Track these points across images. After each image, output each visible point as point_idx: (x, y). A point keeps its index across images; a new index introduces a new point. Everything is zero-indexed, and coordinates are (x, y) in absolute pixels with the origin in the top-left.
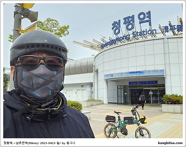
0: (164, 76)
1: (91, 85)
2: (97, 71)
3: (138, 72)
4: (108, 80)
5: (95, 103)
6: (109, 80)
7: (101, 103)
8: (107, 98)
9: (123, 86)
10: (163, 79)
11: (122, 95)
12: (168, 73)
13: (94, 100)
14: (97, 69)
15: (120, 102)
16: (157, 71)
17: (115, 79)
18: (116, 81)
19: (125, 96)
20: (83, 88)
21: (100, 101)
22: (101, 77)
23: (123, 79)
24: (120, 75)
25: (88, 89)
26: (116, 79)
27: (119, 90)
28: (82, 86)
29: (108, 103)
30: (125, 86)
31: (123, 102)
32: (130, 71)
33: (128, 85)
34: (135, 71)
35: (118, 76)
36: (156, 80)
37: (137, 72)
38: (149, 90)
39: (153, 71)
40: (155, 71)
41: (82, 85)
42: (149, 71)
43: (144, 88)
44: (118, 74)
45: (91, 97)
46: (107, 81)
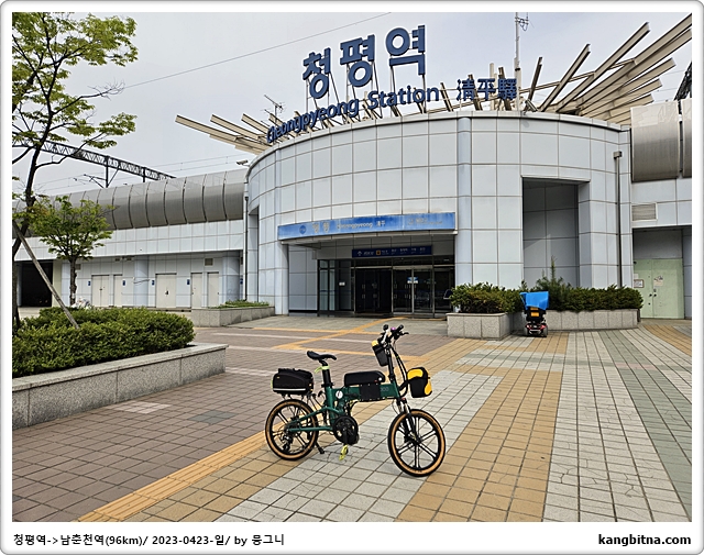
0: (455, 232)
1: (237, 257)
2: (255, 215)
3: (382, 218)
4: (289, 243)
5: (246, 314)
6: (294, 242)
7: (267, 311)
8: (285, 299)
9: (336, 260)
10: (450, 240)
11: (332, 288)
12: (465, 224)
13: (244, 304)
14: (254, 206)
15: (324, 307)
16: (435, 216)
17: (310, 241)
18: (316, 245)
19: (339, 290)
20: (210, 268)
21: (265, 306)
22: (269, 231)
23: (336, 241)
24: (326, 226)
25: (228, 270)
26: (316, 240)
27: (324, 274)
28: (209, 262)
29: (290, 311)
30: (339, 262)
31: (332, 308)
32: (357, 215)
33: (348, 260)
34: (372, 214)
35: (322, 229)
36: (430, 243)
37: (377, 219)
38: (408, 273)
39: (423, 216)
40: (429, 216)
41: (209, 259)
42: (413, 217)
43: (394, 268)
44: (322, 223)
45: (238, 294)
46: (286, 246)
